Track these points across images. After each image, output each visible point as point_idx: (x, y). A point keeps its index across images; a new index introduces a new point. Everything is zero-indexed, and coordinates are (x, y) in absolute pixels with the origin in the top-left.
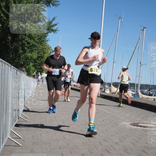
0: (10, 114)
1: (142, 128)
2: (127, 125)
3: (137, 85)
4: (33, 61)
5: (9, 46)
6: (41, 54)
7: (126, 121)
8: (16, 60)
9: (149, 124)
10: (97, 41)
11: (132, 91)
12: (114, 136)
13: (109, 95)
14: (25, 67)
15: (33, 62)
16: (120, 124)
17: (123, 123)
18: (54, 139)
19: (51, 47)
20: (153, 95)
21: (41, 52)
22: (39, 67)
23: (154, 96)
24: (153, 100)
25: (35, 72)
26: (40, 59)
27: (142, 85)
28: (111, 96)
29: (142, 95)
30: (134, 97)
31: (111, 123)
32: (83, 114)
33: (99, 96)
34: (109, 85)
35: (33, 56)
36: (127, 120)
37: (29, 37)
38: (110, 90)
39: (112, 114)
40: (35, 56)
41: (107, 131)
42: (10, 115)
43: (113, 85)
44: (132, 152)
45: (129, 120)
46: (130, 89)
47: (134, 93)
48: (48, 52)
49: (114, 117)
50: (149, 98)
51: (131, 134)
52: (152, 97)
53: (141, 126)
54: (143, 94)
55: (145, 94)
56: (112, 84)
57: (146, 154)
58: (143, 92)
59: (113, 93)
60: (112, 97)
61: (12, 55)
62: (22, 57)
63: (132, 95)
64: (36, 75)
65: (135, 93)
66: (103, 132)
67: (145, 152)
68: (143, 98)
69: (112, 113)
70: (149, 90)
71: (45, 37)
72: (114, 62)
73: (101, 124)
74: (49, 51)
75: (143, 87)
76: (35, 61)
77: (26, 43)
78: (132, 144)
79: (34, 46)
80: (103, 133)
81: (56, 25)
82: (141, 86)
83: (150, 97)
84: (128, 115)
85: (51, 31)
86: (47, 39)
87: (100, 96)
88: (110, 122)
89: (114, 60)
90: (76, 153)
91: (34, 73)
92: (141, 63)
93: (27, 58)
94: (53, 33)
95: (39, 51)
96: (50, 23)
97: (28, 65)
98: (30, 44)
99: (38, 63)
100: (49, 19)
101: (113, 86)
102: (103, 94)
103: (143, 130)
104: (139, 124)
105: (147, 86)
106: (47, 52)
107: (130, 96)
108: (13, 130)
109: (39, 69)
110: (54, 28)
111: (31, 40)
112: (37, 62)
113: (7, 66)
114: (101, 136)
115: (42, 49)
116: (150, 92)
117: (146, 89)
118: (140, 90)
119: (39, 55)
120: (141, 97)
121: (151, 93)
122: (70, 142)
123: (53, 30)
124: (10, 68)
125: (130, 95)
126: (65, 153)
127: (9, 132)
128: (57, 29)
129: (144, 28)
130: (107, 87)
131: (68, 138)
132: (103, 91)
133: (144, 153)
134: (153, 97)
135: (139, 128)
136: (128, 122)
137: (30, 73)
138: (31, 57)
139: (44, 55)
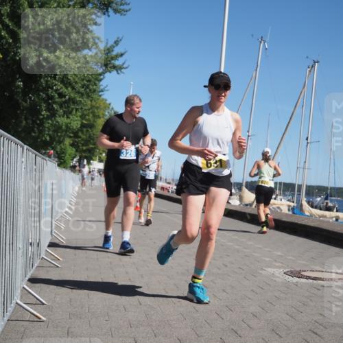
0: (21, 251)
1: (311, 281)
2: (278, 275)
3: (300, 187)
5: (18, 101)
7: (276, 267)
8: (35, 133)
9: (326, 272)
10: (223, 94)
11: (289, 200)
12: (249, 299)
13: (239, 209)
14: (53, 148)
15: (70, 137)
16: (263, 272)
17: (269, 270)
18: (117, 306)
20: (335, 210)
21: (89, 116)
22: (84, 148)
23: (337, 211)
24: (334, 219)
26: (87, 131)
27: (309, 186)
28: (243, 211)
29: (310, 208)
30: (293, 213)
31: (243, 270)
34: (239, 186)
35: (70, 123)
36: (277, 264)
37: (62, 81)
38: (241, 199)
39: (244, 250)
40: (75, 122)
41: (233, 287)
42: (20, 253)
43: (246, 187)
44: (289, 334)
45: (281, 264)
46: (285, 195)
47: (292, 204)
48: (104, 115)
49: (248, 256)
50: (325, 217)
51: (286, 294)
52: (331, 213)
53: (308, 278)
54: (312, 207)
55: (316, 208)
56: (244, 184)
57: (318, 338)
58: (313, 203)
59: (247, 205)
60: (245, 213)
61: (24, 122)
62: (47, 125)
63: (289, 210)
65: (295, 205)
66: (224, 291)
67: (316, 334)
68: (312, 214)
69: (245, 248)
70: (326, 199)
71: (97, 82)
72: (249, 136)
73: (220, 272)
74: (107, 113)
75: (312, 191)
76: (76, 135)
77: (56, 96)
78: (288, 317)
79: (73, 101)
80: (225, 293)
81: (122, 55)
82: (309, 190)
83: (327, 213)
84: (279, 254)
85: (110, 67)
86: (102, 87)
88: (240, 268)
89: (248, 132)
90: (166, 336)
91: (73, 160)
92: (307, 139)
93: (58, 128)
94: (114, 72)
95: (85, 113)
96: (109, 50)
97: (60, 142)
98: (65, 96)
99: (82, 140)
100: (107, 43)
103: (312, 286)
104: (303, 273)
105: (320, 190)
106: (101, 116)
107: (283, 211)
108: (27, 286)
109: (85, 151)
110: (117, 63)
111: (67, 88)
113: (13, 145)
114: (221, 300)
115: (91, 108)
116: (327, 203)
117: (320, 196)
118: (306, 197)
119: (84, 121)
120: (307, 214)
121: (330, 204)
122: (152, 313)
123: (114, 67)
124: (20, 149)
125: (285, 210)
126: (142, 337)
127: (19, 291)
128: (123, 64)
129: (315, 62)
131: (149, 303)
133: (315, 336)
134: (334, 214)
135: (304, 280)
136: (280, 268)
137: (65, 162)
138: (67, 126)
139: (94, 121)
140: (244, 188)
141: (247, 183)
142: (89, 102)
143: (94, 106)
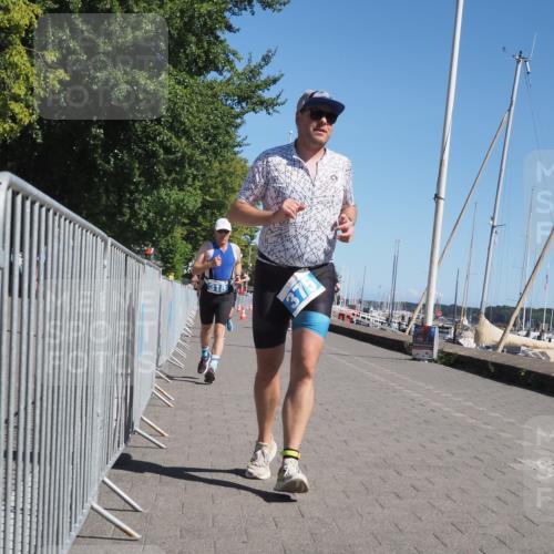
0: (102, 418)
4: (186, 221)
5: (95, 160)
6: (215, 194)
12: (493, 512)
13: (475, 355)
14: (154, 244)
15: (184, 224)
16: (517, 467)
18: (263, 518)
25: (190, 264)
26: (213, 213)
28: (482, 358)
31: (481, 461)
32: (375, 424)
33: (435, 356)
34: (474, 315)
35: (183, 200)
37: (171, 128)
39: (483, 426)
40: (193, 200)
41: (463, 490)
42: (98, 422)
43: (487, 316)
49: (492, 438)
56: (483, 311)
59: (488, 347)
60: (485, 362)
61: (104, 198)
66: (448, 497)
69: (485, 423)
71: (232, 130)
72: (493, 227)
73: (441, 464)
76: (193, 221)
77: (162, 151)
79: (190, 161)
80: (449, 501)
81: (275, 81)
85: (254, 104)
86: (239, 140)
87: (440, 358)
88: (476, 458)
89: (493, 219)
93: (161, 210)
95: (210, 182)
96: (253, 73)
97: (167, 233)
98: (175, 153)
99: (204, 230)
101: (487, 322)
102: (451, 349)
106: (237, 188)
108: (109, 478)
110: (267, 95)
111: (179, 138)
112: (200, 225)
113: (90, 236)
115: (220, 175)
119: (207, 198)
122: (324, 530)
123: (262, 103)
124: (101, 245)
127: (96, 488)
128: (278, 97)
130: (466, 322)
131: (317, 515)
132: (449, 341)
137: (173, 267)
138: (178, 206)
139: (225, 197)
140: (483, 318)
141: (488, 309)
142: (217, 164)
143: (225, 172)
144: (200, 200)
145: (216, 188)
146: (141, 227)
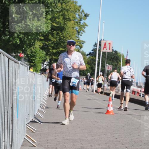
4: (42, 38)
6: (59, 23)
19: (80, 7)
25: (45, 63)
64: (48, 67)
112: (50, 40)
144: (50, 26)
145: (59, 18)
146: (16, 42)
